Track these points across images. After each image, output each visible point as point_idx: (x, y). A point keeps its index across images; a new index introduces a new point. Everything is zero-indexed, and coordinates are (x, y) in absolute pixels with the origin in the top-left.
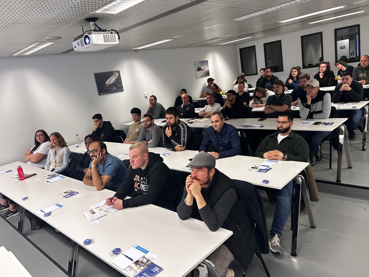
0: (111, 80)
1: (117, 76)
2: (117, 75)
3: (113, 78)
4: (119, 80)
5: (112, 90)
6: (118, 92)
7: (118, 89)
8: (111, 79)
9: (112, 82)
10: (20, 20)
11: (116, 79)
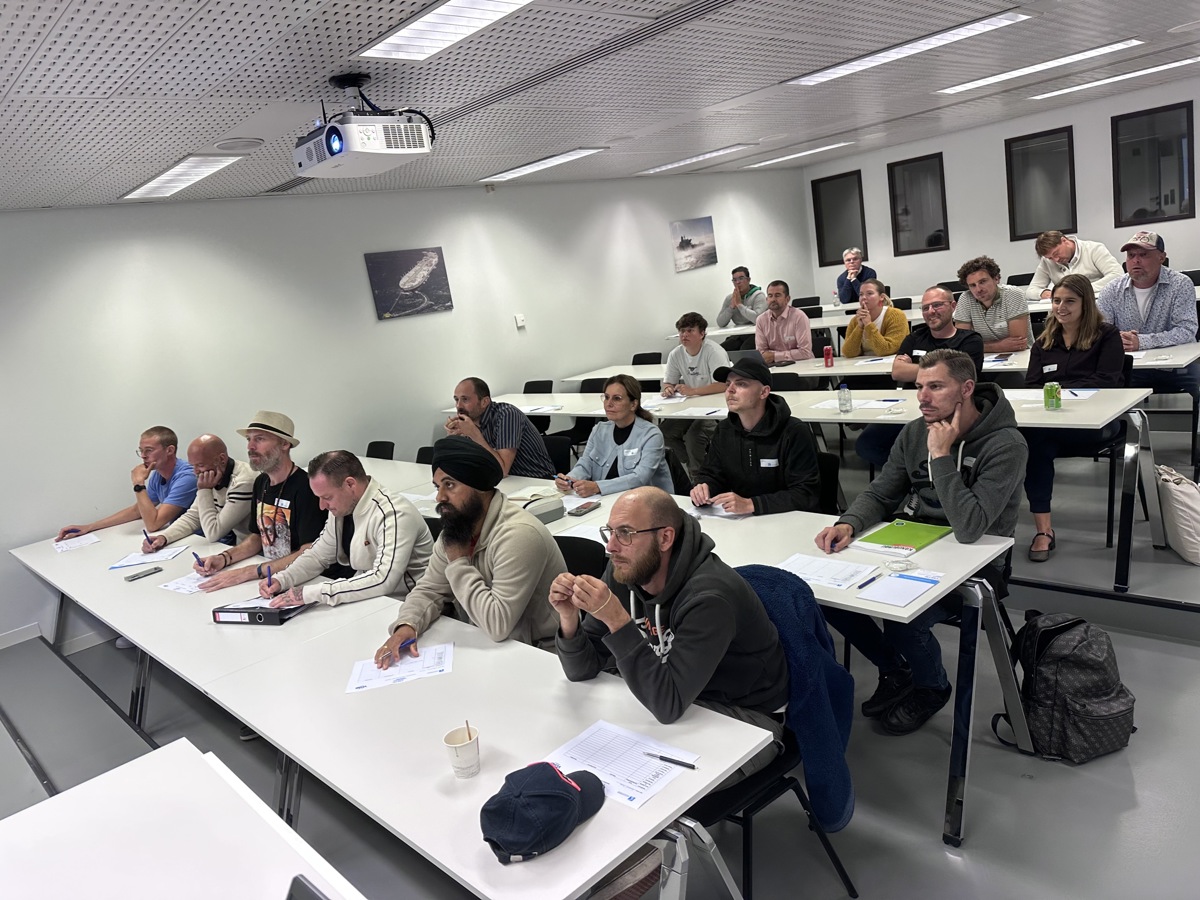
0: (415, 277)
1: (434, 263)
2: (435, 260)
3: (421, 270)
4: (439, 277)
5: (420, 305)
6: (436, 310)
7: (436, 304)
8: (417, 272)
9: (419, 280)
10: (138, 83)
11: (432, 274)
